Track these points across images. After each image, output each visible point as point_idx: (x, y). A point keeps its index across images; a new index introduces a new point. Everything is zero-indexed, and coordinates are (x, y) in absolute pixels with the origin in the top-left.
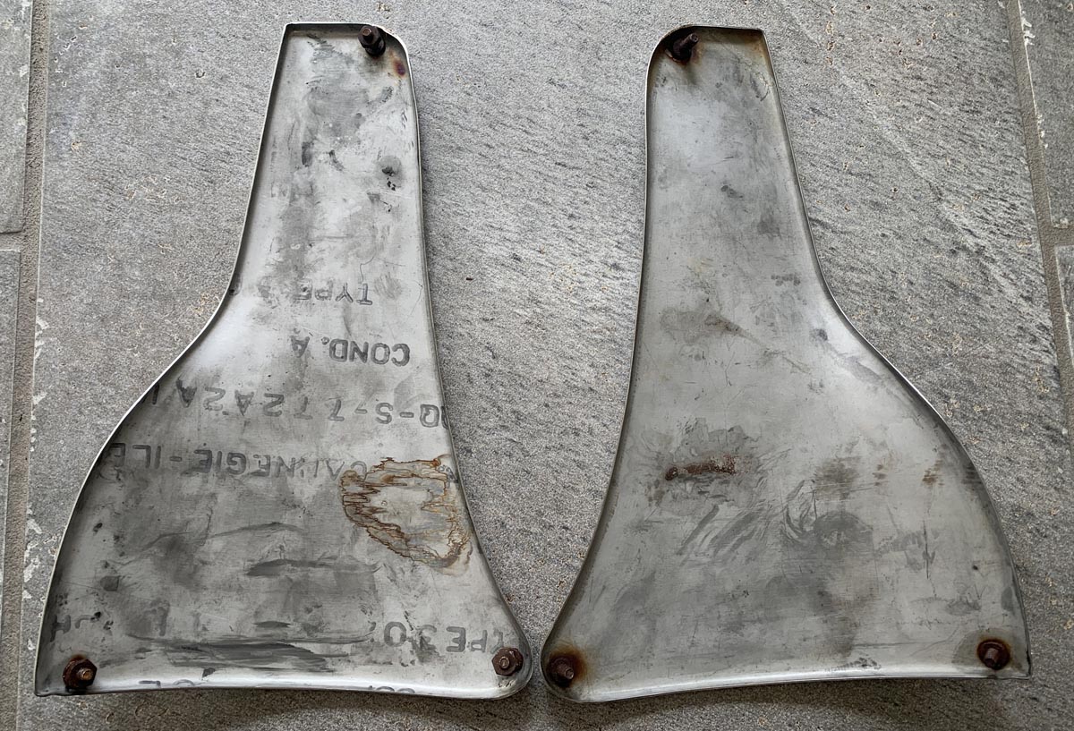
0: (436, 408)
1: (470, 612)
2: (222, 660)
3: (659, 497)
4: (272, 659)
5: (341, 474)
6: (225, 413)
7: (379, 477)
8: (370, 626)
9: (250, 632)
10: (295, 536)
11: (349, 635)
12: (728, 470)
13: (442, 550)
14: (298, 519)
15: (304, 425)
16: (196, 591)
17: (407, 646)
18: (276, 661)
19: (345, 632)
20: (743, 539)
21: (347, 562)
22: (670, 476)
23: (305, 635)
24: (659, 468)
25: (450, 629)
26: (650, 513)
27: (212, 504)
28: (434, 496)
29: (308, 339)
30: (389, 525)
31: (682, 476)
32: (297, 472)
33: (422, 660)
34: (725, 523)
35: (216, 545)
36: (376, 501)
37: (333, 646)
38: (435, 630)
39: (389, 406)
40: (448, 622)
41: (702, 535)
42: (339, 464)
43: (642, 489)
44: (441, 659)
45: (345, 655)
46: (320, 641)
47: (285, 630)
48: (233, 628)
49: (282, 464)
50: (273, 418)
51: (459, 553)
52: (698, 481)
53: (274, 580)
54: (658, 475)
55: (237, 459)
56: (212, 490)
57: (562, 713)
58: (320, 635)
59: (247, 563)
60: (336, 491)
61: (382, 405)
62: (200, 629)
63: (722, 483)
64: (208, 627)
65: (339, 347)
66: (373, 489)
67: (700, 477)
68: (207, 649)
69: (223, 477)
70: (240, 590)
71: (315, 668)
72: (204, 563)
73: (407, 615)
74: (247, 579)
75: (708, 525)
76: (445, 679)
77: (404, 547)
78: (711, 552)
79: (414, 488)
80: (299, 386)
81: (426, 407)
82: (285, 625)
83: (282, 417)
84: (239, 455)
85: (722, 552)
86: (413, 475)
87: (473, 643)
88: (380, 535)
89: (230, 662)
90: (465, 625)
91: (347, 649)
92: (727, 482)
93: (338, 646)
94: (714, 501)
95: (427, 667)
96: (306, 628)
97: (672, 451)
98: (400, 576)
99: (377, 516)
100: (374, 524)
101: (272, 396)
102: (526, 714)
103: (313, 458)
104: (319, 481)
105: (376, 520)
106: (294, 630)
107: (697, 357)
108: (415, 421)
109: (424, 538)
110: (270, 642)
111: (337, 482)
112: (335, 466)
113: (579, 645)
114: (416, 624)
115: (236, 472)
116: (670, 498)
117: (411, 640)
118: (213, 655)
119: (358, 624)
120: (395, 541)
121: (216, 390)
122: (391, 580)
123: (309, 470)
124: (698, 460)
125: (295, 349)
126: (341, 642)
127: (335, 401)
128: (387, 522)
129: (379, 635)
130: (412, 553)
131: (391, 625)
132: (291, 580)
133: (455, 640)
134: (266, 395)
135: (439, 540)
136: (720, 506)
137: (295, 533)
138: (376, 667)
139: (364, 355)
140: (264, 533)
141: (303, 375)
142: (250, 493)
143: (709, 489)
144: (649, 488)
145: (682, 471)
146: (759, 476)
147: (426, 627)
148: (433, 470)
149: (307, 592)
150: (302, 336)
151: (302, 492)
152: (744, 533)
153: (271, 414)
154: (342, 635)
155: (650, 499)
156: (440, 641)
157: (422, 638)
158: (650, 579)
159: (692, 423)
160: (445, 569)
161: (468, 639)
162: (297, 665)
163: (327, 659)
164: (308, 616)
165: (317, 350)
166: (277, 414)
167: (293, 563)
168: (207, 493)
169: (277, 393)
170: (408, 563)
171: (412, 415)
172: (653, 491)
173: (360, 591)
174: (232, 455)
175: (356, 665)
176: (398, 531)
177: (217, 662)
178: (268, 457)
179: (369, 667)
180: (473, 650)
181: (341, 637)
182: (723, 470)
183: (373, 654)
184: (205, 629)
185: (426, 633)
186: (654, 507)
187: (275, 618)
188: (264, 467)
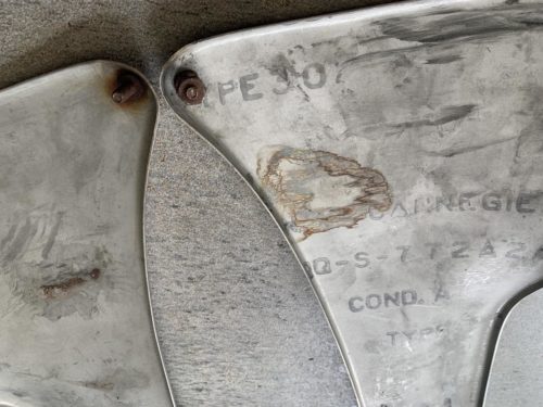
0: (318, 273)
1: (244, 117)
2: (497, 15)
3: (98, 255)
4: (442, 24)
5: (393, 206)
6: (505, 241)
7: (357, 212)
8: (341, 79)
9: (467, 49)
10: (430, 148)
11: (362, 64)
12: (48, 288)
13: (285, 166)
14: (429, 163)
15: (432, 238)
16: (530, 84)
17: (299, 67)
18: (437, 22)
19: (366, 66)
20: (9, 238)
21: (375, 134)
22: (96, 273)
23: (409, 55)
24: (108, 277)
25: (259, 96)
26: (102, 241)
27: (515, 167)
28: (304, 207)
29: (436, 300)
30: (339, 175)
31: (86, 274)
32: (433, 202)
33: (281, 57)
34: (31, 247)
35: (509, 131)
36: (356, 192)
37: (377, 49)
38: (275, 91)
39: (359, 266)
40: (264, 102)
41: (48, 232)
42: (396, 213)
43: (116, 258)
44: (262, 64)
45: (363, 42)
46: (391, 52)
47: (430, 57)
48: (487, 51)
49: (448, 206)
50: (460, 240)
51: (269, 167)
52: (70, 274)
53: (447, 104)
54: (106, 272)
55: (491, 205)
56: (515, 179)
57: (117, 34)
58: (393, 58)
59: (475, 117)
60: (396, 193)
61: (365, 266)
62: (525, 46)
63: (49, 277)
64: (514, 48)
65: (409, 299)
66: (360, 201)
67: (70, 277)
68: (517, 25)
69: (505, 190)
70: (481, 90)
71: (394, 23)
72: (521, 113)
73: (307, 98)
74: (474, 102)
75: (46, 242)
76: (252, 45)
77: (322, 159)
78: (33, 221)
79: (324, 210)
80: (440, 267)
81: (326, 271)
82: (430, 62)
83: (452, 242)
84: (489, 209)
85: (22, 224)
86: (326, 219)
87: (232, 89)
88: (347, 164)
89: (488, 14)
90: (245, 104)
91: (362, 50)
92: (45, 279)
93: (371, 50)
94: (48, 262)
95: (274, 51)
96: (409, 63)
97: (102, 291)
98: (321, 133)
99: (353, 180)
100: (354, 172)
101: (463, 257)
102: (155, 23)
103: (420, 215)
104: (412, 198)
105: (352, 176)
106: (421, 59)
107: (109, 361)
108: (334, 259)
109: (305, 171)
110: (446, 42)
111: (395, 200)
112: (399, 212)
113: (123, 113)
114: (296, 92)
115: (491, 195)
116: (89, 256)
117: (297, 75)
118: (508, 19)
119: (354, 77)
120: (332, 163)
121: (514, 257)
122: (328, 127)
123: (423, 205)
124: (77, 289)
125: (445, 292)
126: (370, 55)
127: (407, 260)
128: (343, 177)
129: (331, 71)
130: (313, 156)
131: (321, 84)
132: (429, 106)
133: (252, 86)
134: (467, 256)
135: (290, 173)
136: (42, 259)
137: (430, 150)
138: (329, 37)
139: (388, 298)
140: (461, 146)
141: (438, 275)
142: (477, 179)
143: (58, 270)
144: (110, 261)
145: (88, 278)
146: (19, 290)
147: (285, 92)
148: (309, 227)
149: (411, 98)
150: (440, 301)
151: (427, 186)
152: (10, 244)
153: (463, 243)
154: (369, 63)
155: (106, 252)
156: (267, 81)
157: (286, 79)
158: (79, 185)
159: (94, 315)
160: (278, 149)
161: (238, 91)
162: (413, 22)
163: (381, 35)
164: (407, 75)
165: (427, 294)
166: (457, 243)
167: (429, 123)
168: (521, 177)
169: (459, 259)
170: (316, 146)
171: (337, 264)
172: (106, 258)
173: (359, 110)
174: (496, 209)
175: (350, 35)
176: (330, 172)
177: (503, 12)
178: (462, 209)
179: (335, 36)
180: (230, 82)
181: (370, 60)
182: (53, 287)
183: (334, 50)
184: (519, 46)
185: (284, 85)
186: (100, 245)
187: (442, 67)
188: (465, 201)
